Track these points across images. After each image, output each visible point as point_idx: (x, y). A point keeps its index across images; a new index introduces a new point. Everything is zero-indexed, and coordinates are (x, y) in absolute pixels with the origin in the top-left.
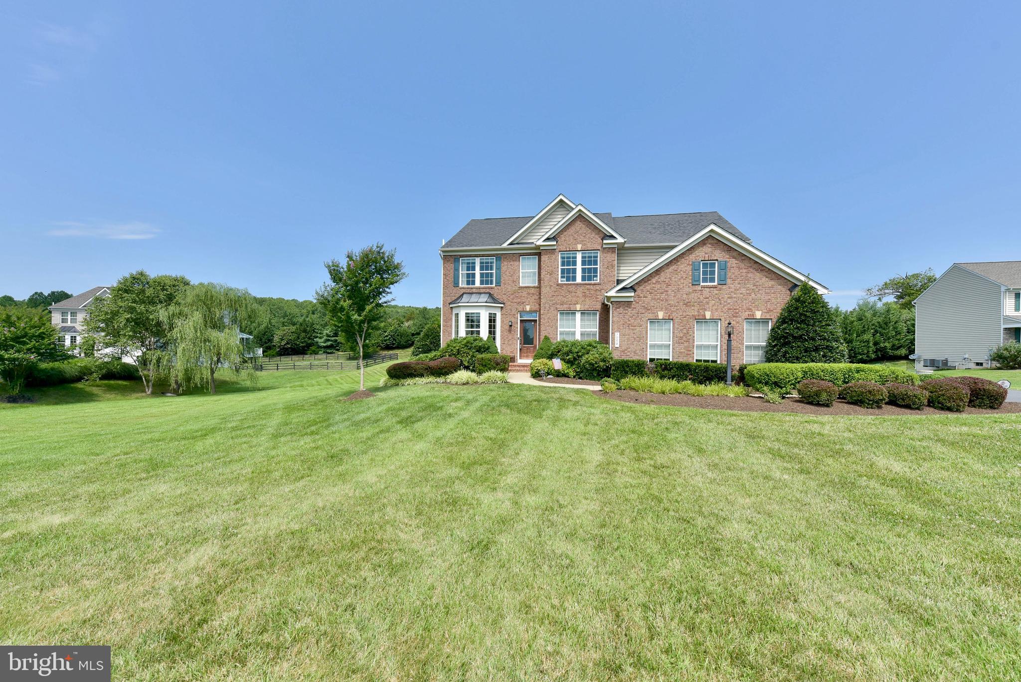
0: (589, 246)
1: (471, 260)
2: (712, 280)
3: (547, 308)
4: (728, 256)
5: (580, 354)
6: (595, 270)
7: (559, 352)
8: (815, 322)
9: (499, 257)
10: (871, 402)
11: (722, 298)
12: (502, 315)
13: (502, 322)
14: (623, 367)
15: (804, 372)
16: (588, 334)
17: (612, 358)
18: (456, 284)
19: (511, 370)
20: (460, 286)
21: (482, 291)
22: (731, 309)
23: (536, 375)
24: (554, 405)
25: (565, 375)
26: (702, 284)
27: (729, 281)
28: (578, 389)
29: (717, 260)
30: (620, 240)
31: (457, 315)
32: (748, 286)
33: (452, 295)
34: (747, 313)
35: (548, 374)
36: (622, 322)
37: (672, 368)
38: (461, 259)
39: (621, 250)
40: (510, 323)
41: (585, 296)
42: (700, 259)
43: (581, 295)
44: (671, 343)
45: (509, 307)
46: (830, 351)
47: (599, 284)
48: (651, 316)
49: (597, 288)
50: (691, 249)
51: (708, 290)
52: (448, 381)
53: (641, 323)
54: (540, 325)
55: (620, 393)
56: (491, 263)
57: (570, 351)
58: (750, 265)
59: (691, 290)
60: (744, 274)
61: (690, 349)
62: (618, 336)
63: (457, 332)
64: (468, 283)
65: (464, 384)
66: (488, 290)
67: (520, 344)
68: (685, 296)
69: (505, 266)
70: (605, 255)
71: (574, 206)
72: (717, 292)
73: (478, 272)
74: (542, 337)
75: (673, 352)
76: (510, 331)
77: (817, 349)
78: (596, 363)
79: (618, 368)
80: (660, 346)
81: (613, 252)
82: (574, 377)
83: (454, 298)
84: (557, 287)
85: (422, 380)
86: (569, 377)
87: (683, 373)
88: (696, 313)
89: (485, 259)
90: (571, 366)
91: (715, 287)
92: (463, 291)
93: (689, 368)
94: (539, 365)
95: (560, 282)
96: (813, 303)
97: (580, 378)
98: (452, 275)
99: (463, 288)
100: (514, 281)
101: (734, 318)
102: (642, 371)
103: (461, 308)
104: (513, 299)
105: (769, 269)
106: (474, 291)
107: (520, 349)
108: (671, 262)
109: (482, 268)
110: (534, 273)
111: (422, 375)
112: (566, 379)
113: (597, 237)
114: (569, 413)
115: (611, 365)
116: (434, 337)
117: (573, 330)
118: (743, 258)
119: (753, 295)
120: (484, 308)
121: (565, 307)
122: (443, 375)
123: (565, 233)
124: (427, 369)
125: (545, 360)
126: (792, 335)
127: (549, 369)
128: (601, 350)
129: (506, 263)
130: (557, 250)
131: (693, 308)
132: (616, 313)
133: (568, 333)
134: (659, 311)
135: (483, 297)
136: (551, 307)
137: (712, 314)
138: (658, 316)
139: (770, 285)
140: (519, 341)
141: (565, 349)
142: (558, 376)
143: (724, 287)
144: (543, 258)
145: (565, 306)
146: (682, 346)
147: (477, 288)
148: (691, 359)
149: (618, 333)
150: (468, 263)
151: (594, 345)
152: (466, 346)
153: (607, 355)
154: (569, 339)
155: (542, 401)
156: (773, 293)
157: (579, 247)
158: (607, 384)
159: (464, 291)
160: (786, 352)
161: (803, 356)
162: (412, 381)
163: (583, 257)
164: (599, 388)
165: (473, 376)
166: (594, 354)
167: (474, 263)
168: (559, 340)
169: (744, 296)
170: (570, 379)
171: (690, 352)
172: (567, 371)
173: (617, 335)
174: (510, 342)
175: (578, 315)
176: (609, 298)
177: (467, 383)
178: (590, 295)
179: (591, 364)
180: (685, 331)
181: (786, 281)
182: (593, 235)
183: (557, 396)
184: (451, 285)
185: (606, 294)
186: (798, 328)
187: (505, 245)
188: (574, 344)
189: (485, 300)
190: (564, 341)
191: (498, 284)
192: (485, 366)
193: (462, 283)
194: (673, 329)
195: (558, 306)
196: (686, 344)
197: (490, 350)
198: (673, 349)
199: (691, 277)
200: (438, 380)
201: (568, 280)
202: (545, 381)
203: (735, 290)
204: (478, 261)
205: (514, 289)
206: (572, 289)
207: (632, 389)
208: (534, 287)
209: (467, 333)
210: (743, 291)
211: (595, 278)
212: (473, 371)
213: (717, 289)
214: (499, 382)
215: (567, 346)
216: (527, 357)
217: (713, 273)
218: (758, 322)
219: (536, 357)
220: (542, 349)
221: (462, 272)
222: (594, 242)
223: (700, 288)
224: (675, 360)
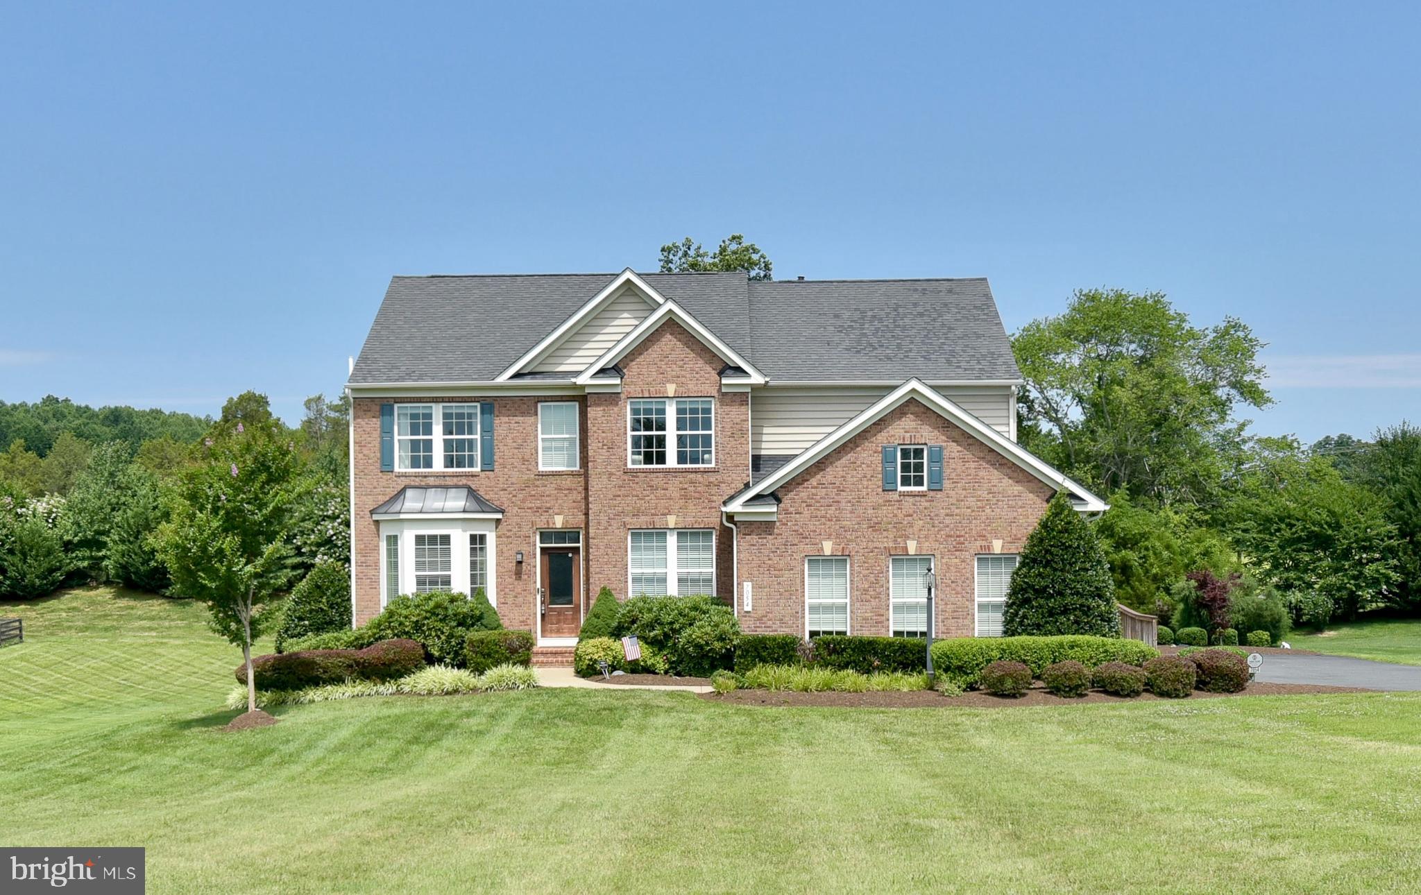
0: (693, 388)
1: (420, 408)
2: (919, 481)
3: (604, 523)
4: (944, 438)
5: (677, 626)
6: (707, 440)
7: (633, 622)
8: (1064, 565)
9: (490, 406)
10: (1067, 689)
11: (937, 515)
12: (498, 537)
13: (500, 553)
14: (756, 649)
15: (1003, 649)
16: (695, 581)
17: (737, 633)
18: (386, 464)
19: (537, 662)
20: (397, 469)
21: (449, 481)
22: (951, 536)
23: (589, 671)
24: (637, 714)
25: (649, 670)
26: (901, 488)
27: (947, 484)
28: (673, 691)
29: (925, 444)
30: (756, 379)
31: (393, 540)
32: (979, 493)
33: (378, 490)
34: (978, 543)
35: (614, 668)
36: (756, 562)
37: (844, 650)
38: (396, 406)
39: (759, 398)
40: (519, 557)
41: (686, 497)
42: (897, 442)
43: (676, 495)
44: (848, 601)
45: (515, 519)
46: (1086, 614)
47: (714, 471)
48: (810, 549)
49: (712, 479)
50: (880, 423)
51: (911, 500)
52: (407, 689)
53: (793, 563)
54: (587, 560)
55: (740, 693)
56: (470, 416)
57: (657, 621)
58: (982, 455)
59: (881, 501)
60: (973, 472)
61: (882, 612)
62: (750, 589)
63: (394, 580)
64: (415, 463)
65: (448, 693)
66: (464, 481)
67: (542, 603)
68: (870, 511)
69: (503, 425)
70: (727, 409)
71: (660, 300)
72: (927, 504)
73: (438, 436)
74: (596, 590)
75: (851, 619)
76: (518, 574)
77: (1065, 611)
78: (707, 644)
79: (747, 651)
80: (828, 609)
81: (744, 402)
82: (666, 672)
83: (382, 499)
84: (626, 478)
85: (341, 690)
86: (654, 673)
87: (864, 659)
88: (891, 545)
89: (454, 408)
90: (660, 650)
91: (922, 495)
92: (403, 482)
93: (874, 649)
94: (595, 650)
95: (630, 466)
96: (1066, 531)
97: (678, 674)
98: (377, 443)
99: (405, 475)
100: (524, 460)
101: (957, 553)
102: (791, 656)
103: (406, 524)
104: (523, 501)
105: (1014, 464)
106: (431, 481)
107: (543, 615)
108: (845, 445)
109: (448, 430)
110: (571, 441)
111: (338, 680)
112: (651, 676)
113: (708, 368)
114: (660, 720)
115: (735, 646)
116: (337, 592)
117: (663, 571)
118: (970, 441)
119: (988, 511)
120: (460, 523)
121: (642, 521)
122: (391, 677)
123: (640, 359)
124: (351, 666)
125: (606, 640)
126: (1032, 587)
127: (615, 658)
128: (715, 618)
129: (505, 419)
130: (623, 396)
131: (885, 534)
132: (744, 545)
133: (650, 580)
134: (825, 539)
135: (455, 499)
136: (612, 522)
137: (919, 548)
138: (823, 550)
139: (1016, 493)
140: (539, 597)
141: (647, 617)
142: (633, 671)
143: (939, 495)
144: (594, 412)
145: (643, 519)
146: (868, 606)
147: (437, 476)
148: (883, 630)
149: (750, 584)
150: (414, 416)
151: (704, 608)
152: (434, 614)
153: (727, 627)
154: (652, 591)
155: (616, 709)
156: (1021, 507)
157: (671, 389)
158: (720, 680)
159: (405, 481)
160: (1025, 617)
161: (1047, 622)
162: (319, 692)
163: (679, 411)
164: (708, 689)
165: (464, 675)
166: (702, 627)
167: (429, 416)
168: (630, 595)
169: (973, 511)
170: (659, 676)
171: (882, 621)
172: (652, 661)
173: (748, 586)
174: (521, 599)
175: (672, 540)
176: (730, 517)
177: (456, 691)
178: (697, 495)
179: (698, 647)
180: (872, 578)
181: (1041, 485)
182: (701, 363)
183: (639, 701)
184: (375, 468)
185: (724, 509)
186: (1040, 575)
187: (503, 379)
188: (665, 605)
189: (461, 504)
190: (644, 600)
191: (488, 464)
192: (489, 655)
193: (401, 465)
194: (851, 574)
195: (628, 519)
196: (874, 603)
197: (484, 622)
198: (852, 612)
199: (880, 476)
200: (381, 688)
201: (648, 459)
202: (608, 682)
203: (958, 501)
204: (437, 411)
205: (526, 477)
206: (658, 480)
207: (760, 686)
208: (572, 474)
209: (421, 582)
210: (971, 501)
211: (706, 456)
212: (462, 665)
213: (927, 498)
214: (521, 687)
215: (650, 610)
216: (559, 632)
217: (919, 467)
218: (998, 559)
219: (587, 633)
220: (597, 616)
221: (401, 437)
222: (704, 380)
223: (896, 496)
224: (858, 634)
